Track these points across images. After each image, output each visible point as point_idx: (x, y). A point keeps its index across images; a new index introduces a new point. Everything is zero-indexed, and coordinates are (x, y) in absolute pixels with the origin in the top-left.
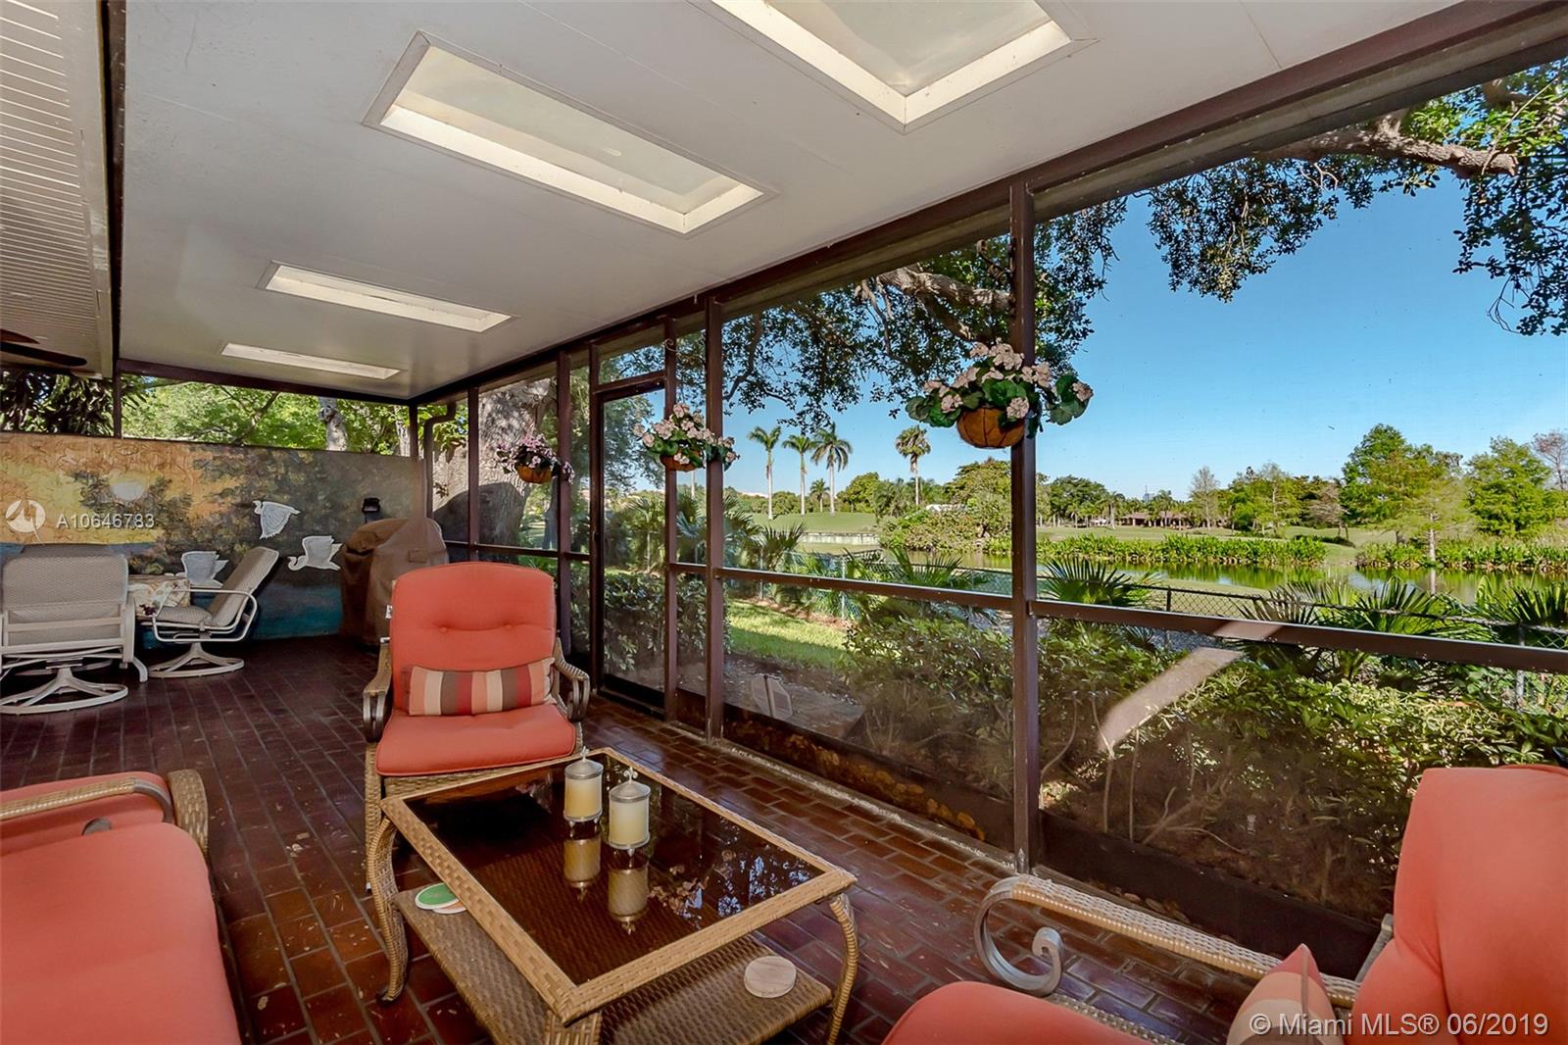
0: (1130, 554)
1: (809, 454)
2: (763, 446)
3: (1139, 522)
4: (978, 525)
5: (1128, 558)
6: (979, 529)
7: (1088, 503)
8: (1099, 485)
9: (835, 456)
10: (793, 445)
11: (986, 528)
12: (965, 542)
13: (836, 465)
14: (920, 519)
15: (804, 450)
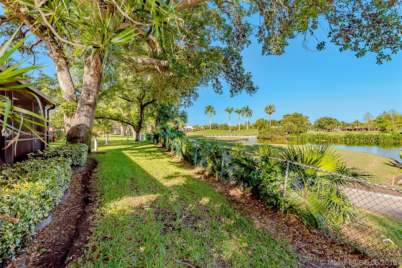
0: (333, 139)
1: (241, 114)
2: (228, 113)
3: (348, 130)
4: (286, 132)
5: (332, 141)
6: (287, 133)
7: (331, 124)
8: (335, 119)
9: (248, 114)
10: (237, 112)
11: (289, 133)
12: (281, 136)
13: (248, 117)
14: (268, 130)
15: (240, 113)
